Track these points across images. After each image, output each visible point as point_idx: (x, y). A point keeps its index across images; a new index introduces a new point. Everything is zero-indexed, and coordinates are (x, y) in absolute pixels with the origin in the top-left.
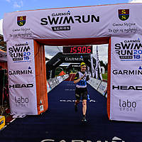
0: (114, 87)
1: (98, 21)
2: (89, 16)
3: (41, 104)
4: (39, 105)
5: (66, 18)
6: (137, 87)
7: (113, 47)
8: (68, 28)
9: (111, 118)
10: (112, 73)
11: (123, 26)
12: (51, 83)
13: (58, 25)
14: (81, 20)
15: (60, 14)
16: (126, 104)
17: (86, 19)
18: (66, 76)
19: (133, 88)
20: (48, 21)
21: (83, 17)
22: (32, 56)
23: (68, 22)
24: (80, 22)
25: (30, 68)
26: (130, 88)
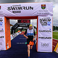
0: (39, 38)
1: (32, 9)
2: (29, 7)
3: (8, 45)
4: (7, 45)
5: (19, 7)
6: (49, 38)
7: (39, 20)
8: (20, 12)
9: (38, 51)
10: (38, 31)
11: (43, 11)
12: (14, 36)
13: (15, 10)
14: (25, 8)
15: (16, 6)
16: (44, 45)
17: (27, 8)
18: (20, 33)
19: (47, 38)
20: (11, 8)
21: (26, 7)
22: (4, 24)
23: (20, 9)
24: (25, 9)
25: (2, 29)
26: (46, 38)
